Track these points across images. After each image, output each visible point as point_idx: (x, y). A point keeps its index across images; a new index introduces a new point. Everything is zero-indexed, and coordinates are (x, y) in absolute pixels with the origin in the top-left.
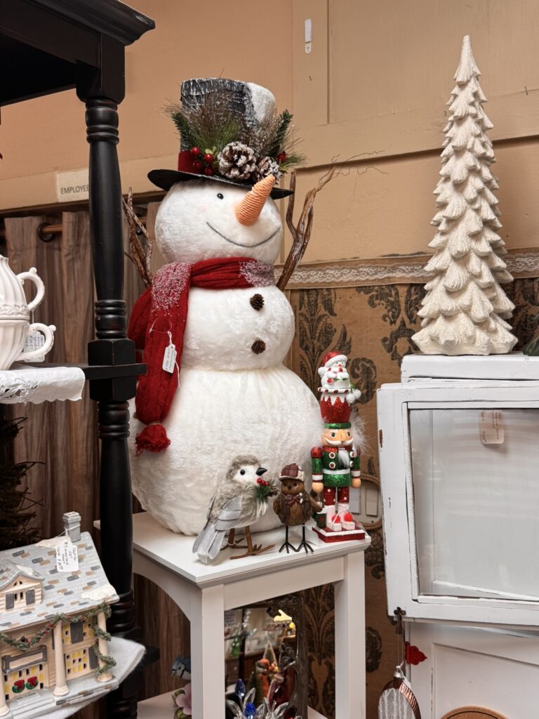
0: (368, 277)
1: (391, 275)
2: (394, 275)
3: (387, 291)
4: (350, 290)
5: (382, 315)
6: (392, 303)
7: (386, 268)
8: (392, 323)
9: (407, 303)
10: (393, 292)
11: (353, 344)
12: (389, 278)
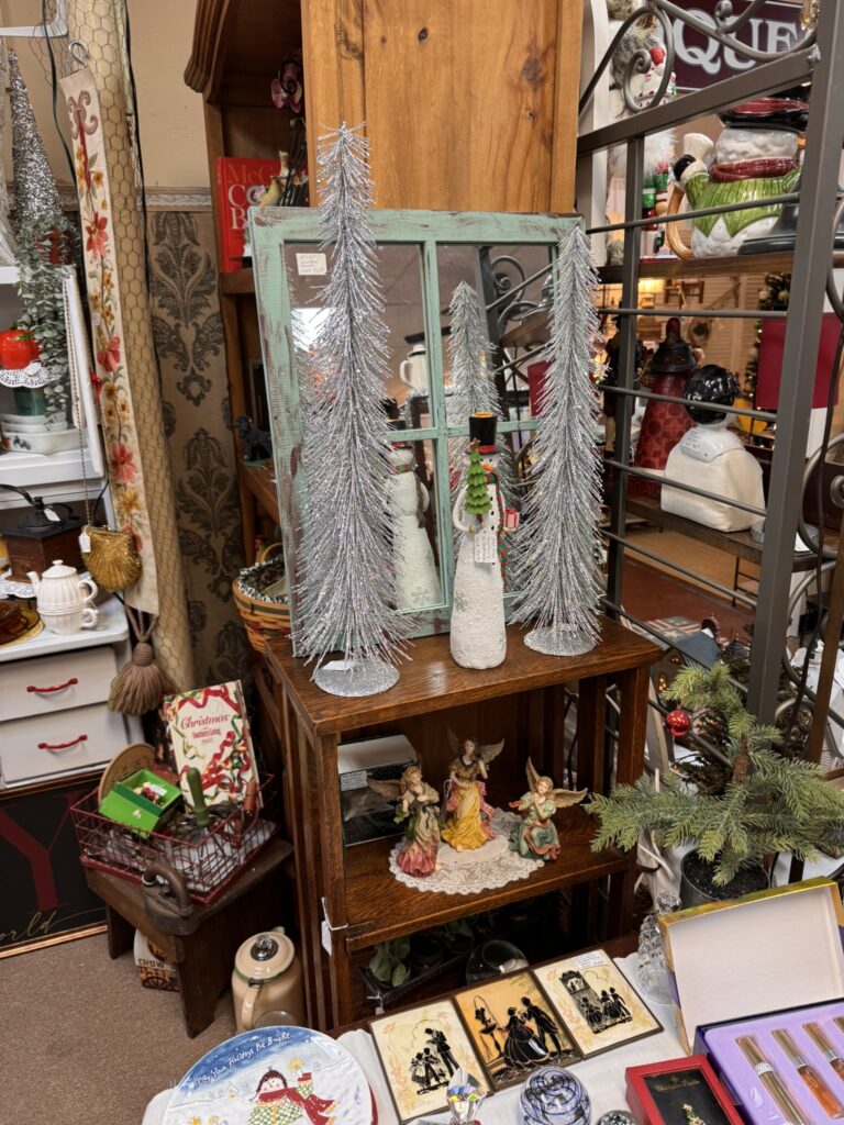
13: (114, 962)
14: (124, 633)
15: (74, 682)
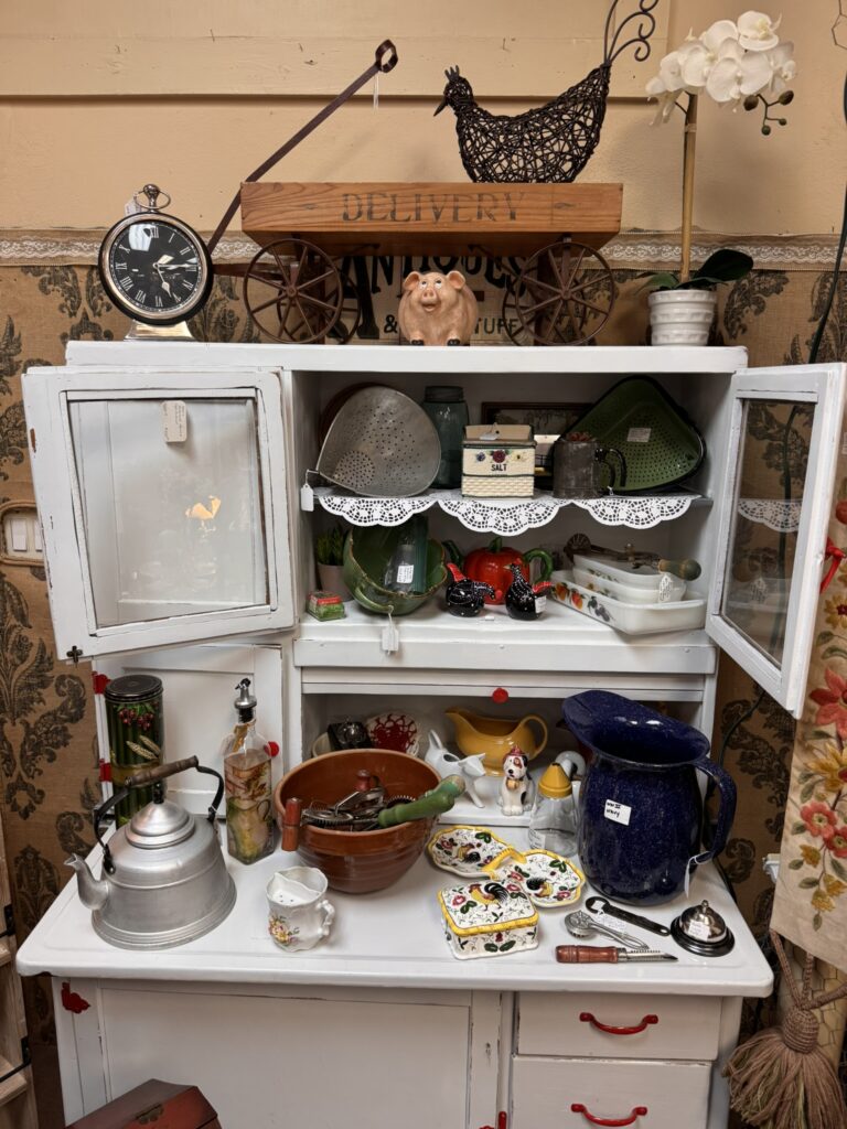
0: (35, 254)
1: (65, 253)
2: (69, 253)
3: (62, 273)
4: (15, 270)
5: (58, 304)
6: (70, 289)
7: (58, 243)
8: (71, 315)
9: (88, 290)
10: (70, 276)
11: (23, 340)
12: (62, 257)
15: (652, 1020)
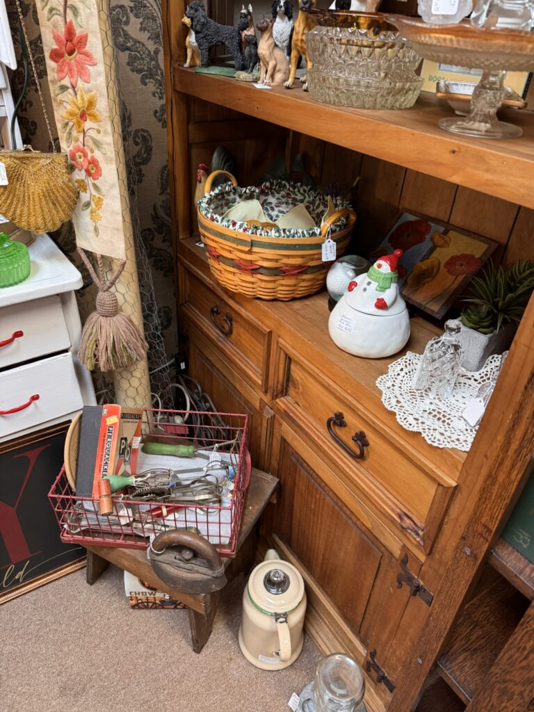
13: (92, 587)
14: (78, 282)
15: (19, 334)
